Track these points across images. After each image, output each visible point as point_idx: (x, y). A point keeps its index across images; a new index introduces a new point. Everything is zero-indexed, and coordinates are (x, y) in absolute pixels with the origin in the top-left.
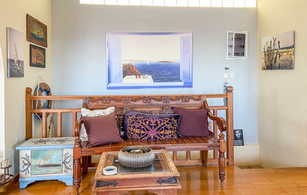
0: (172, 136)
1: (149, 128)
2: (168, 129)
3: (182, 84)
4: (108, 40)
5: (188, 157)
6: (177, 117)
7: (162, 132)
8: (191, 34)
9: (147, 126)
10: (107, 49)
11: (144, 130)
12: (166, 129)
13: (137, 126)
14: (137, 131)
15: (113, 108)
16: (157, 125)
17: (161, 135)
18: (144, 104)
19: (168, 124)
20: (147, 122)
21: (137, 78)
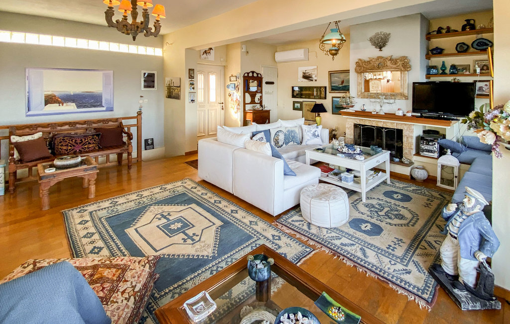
0: (94, 148)
1: (75, 144)
2: (91, 144)
3: (104, 109)
4: (29, 74)
5: (108, 161)
6: (98, 135)
7: (86, 146)
8: (112, 71)
9: (73, 143)
10: (27, 82)
11: (70, 146)
12: (89, 143)
13: (64, 145)
14: (65, 148)
15: (41, 133)
16: (82, 142)
17: (86, 148)
18: (70, 128)
19: (91, 140)
20: (74, 141)
21: (59, 105)
